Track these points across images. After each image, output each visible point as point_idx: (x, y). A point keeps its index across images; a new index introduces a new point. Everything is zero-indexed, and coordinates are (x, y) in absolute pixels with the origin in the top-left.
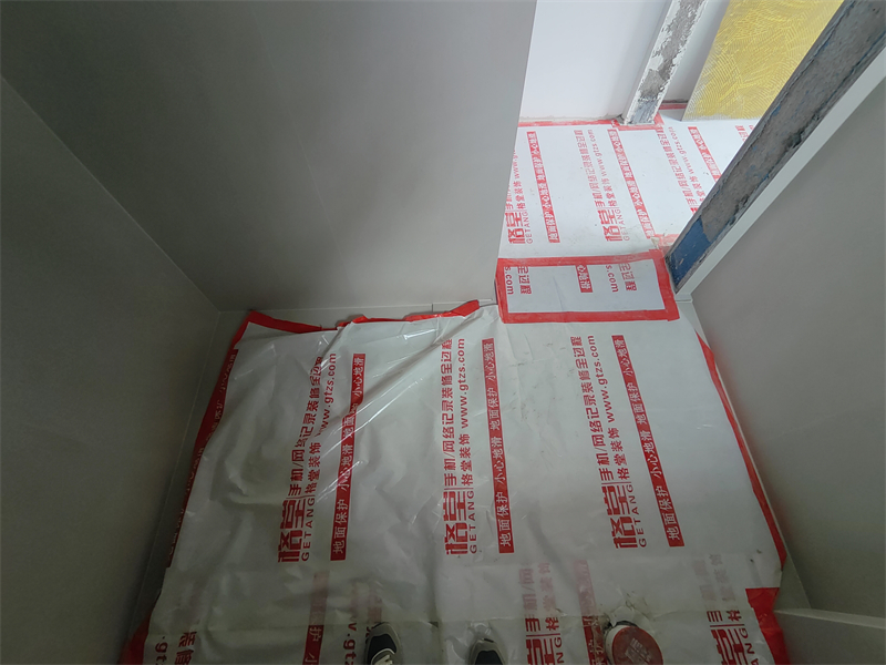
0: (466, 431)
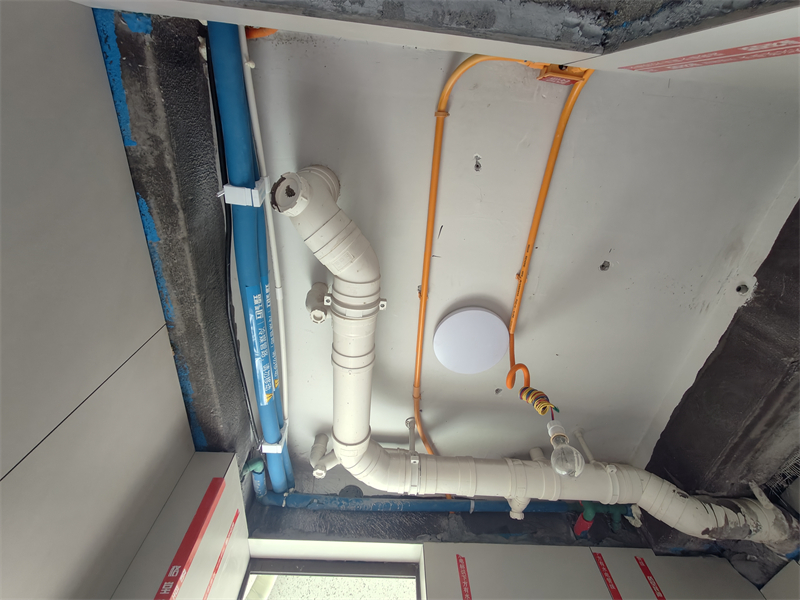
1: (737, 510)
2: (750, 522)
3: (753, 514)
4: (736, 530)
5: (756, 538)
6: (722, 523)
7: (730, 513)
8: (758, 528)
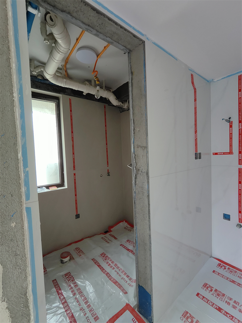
0: (114, 270)
1: (123, 103)
2: (124, 105)
3: (125, 104)
4: (121, 106)
5: (123, 107)
6: (119, 105)
7: (122, 104)
8: (124, 106)
